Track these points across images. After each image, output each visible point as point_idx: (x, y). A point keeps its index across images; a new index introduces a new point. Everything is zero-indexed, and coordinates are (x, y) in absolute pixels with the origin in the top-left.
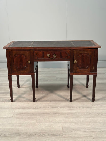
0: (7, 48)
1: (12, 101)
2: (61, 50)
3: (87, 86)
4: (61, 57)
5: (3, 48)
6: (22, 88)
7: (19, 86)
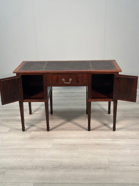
0: (17, 72)
1: (24, 130)
2: (77, 74)
3: (109, 113)
4: (78, 81)
5: (14, 73)
6: (35, 114)
7: (31, 112)
